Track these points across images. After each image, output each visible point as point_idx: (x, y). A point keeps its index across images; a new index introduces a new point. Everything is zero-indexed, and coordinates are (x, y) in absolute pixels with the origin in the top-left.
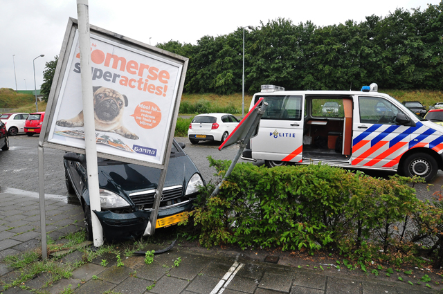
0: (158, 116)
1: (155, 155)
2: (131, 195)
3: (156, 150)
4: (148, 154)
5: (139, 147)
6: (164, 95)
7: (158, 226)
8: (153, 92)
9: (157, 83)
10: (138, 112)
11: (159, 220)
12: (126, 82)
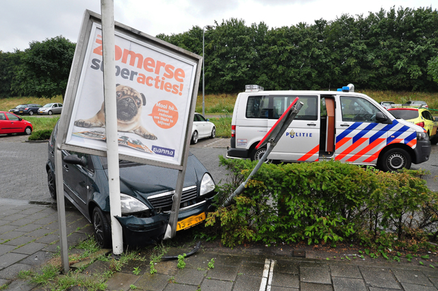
0: (175, 115)
1: (173, 156)
2: (149, 198)
3: (174, 151)
4: (167, 155)
5: (158, 148)
6: (180, 94)
7: (178, 229)
8: (169, 91)
9: (173, 81)
10: (155, 111)
11: (180, 222)
12: (144, 80)
